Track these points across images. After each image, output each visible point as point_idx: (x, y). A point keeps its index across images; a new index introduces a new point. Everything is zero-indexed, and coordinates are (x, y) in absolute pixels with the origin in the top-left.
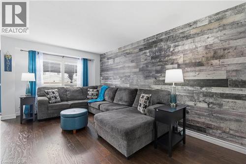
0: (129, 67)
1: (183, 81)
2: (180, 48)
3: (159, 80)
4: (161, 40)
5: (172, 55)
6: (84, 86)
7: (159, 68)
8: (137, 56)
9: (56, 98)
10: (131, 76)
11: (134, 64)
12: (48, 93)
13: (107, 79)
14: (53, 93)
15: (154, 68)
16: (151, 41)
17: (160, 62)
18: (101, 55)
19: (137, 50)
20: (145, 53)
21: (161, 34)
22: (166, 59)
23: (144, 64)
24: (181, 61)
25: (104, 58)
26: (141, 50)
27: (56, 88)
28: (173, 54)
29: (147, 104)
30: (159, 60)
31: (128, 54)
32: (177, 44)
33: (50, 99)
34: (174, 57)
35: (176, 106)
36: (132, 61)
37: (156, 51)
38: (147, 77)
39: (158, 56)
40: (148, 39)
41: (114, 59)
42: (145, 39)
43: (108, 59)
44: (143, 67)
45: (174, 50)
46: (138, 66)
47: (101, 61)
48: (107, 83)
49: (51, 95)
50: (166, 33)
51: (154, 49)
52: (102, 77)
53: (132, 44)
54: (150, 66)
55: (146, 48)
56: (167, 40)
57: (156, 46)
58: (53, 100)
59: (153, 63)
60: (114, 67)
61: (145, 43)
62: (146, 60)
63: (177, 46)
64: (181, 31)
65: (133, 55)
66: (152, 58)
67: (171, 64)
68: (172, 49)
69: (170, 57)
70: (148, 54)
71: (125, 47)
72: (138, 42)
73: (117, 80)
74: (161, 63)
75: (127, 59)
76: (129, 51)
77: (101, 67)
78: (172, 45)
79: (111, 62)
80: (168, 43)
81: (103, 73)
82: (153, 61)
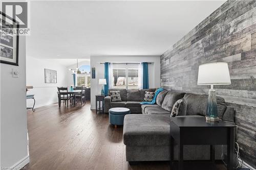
0: (182, 66)
1: (230, 82)
2: (245, 25)
4: (217, 21)
5: (232, 40)
6: (144, 88)
8: (189, 51)
9: (117, 98)
10: (184, 77)
11: (186, 62)
12: (111, 94)
13: (164, 81)
14: (116, 93)
16: (204, 26)
17: (215, 53)
18: (161, 56)
19: (189, 43)
20: (197, 45)
22: (224, 47)
23: (196, 60)
25: (163, 58)
26: (193, 42)
27: (119, 90)
28: (233, 37)
30: (213, 51)
31: (181, 50)
32: (240, 18)
33: (112, 98)
34: (236, 42)
36: (185, 59)
37: (210, 39)
39: (213, 45)
40: (200, 26)
41: (170, 58)
42: (197, 26)
43: (166, 59)
44: (195, 64)
45: (235, 31)
46: (190, 63)
47: (161, 62)
48: (165, 85)
49: (114, 95)
50: (223, 7)
51: (207, 37)
52: (161, 80)
53: (184, 37)
55: (198, 39)
56: (224, 18)
57: (210, 32)
58: (115, 99)
59: (206, 57)
60: (170, 68)
61: (197, 31)
62: (198, 54)
63: (241, 22)
65: (185, 51)
66: (206, 50)
68: (231, 30)
69: (230, 44)
70: (201, 46)
71: (178, 42)
72: (190, 33)
73: (172, 82)
74: (217, 56)
75: (180, 56)
76: (181, 47)
77: (161, 68)
78: (232, 24)
79: (167, 62)
80: (227, 22)
81: (162, 75)
82: (207, 53)
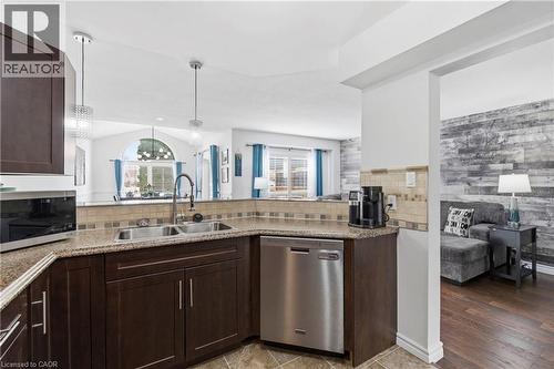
1: (530, 190)
2: (517, 139)
3: (476, 187)
4: (480, 125)
5: (501, 149)
7: (476, 168)
15: (465, 168)
16: (457, 124)
17: (477, 158)
18: (341, 142)
20: (446, 143)
21: (481, 115)
22: (491, 154)
23: (443, 161)
24: (520, 158)
25: (349, 146)
28: (503, 147)
29: (469, 223)
30: (474, 155)
32: (511, 132)
34: (506, 152)
35: (519, 225)
37: (469, 142)
38: (449, 181)
39: (474, 149)
40: (451, 122)
42: (444, 121)
44: (442, 165)
45: (505, 141)
47: (341, 151)
50: (489, 114)
51: (464, 138)
52: (345, 180)
54: (455, 164)
55: (447, 136)
56: (491, 125)
57: (469, 133)
59: (462, 159)
61: (445, 127)
62: (447, 154)
63: (512, 136)
64: (519, 113)
66: (461, 151)
67: (501, 162)
68: (500, 140)
69: (499, 152)
70: (452, 145)
74: (481, 161)
77: (342, 162)
78: (502, 134)
80: (494, 130)
81: (344, 173)
82: (463, 156)
